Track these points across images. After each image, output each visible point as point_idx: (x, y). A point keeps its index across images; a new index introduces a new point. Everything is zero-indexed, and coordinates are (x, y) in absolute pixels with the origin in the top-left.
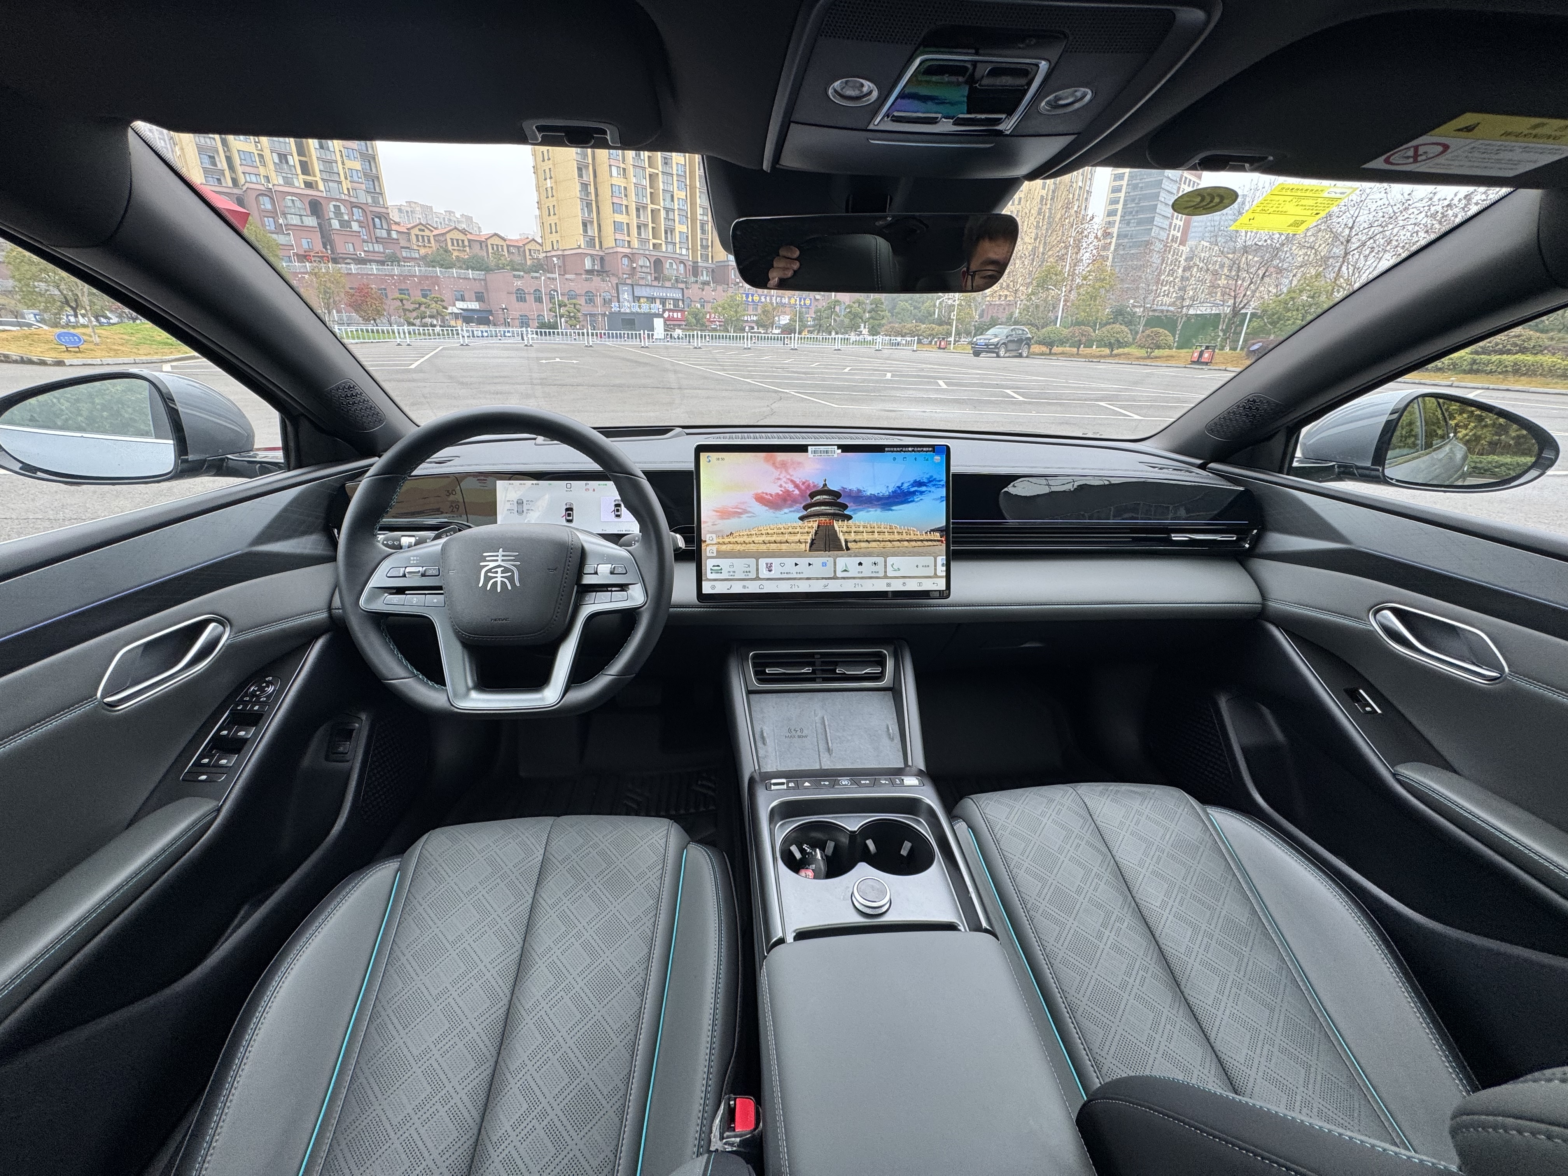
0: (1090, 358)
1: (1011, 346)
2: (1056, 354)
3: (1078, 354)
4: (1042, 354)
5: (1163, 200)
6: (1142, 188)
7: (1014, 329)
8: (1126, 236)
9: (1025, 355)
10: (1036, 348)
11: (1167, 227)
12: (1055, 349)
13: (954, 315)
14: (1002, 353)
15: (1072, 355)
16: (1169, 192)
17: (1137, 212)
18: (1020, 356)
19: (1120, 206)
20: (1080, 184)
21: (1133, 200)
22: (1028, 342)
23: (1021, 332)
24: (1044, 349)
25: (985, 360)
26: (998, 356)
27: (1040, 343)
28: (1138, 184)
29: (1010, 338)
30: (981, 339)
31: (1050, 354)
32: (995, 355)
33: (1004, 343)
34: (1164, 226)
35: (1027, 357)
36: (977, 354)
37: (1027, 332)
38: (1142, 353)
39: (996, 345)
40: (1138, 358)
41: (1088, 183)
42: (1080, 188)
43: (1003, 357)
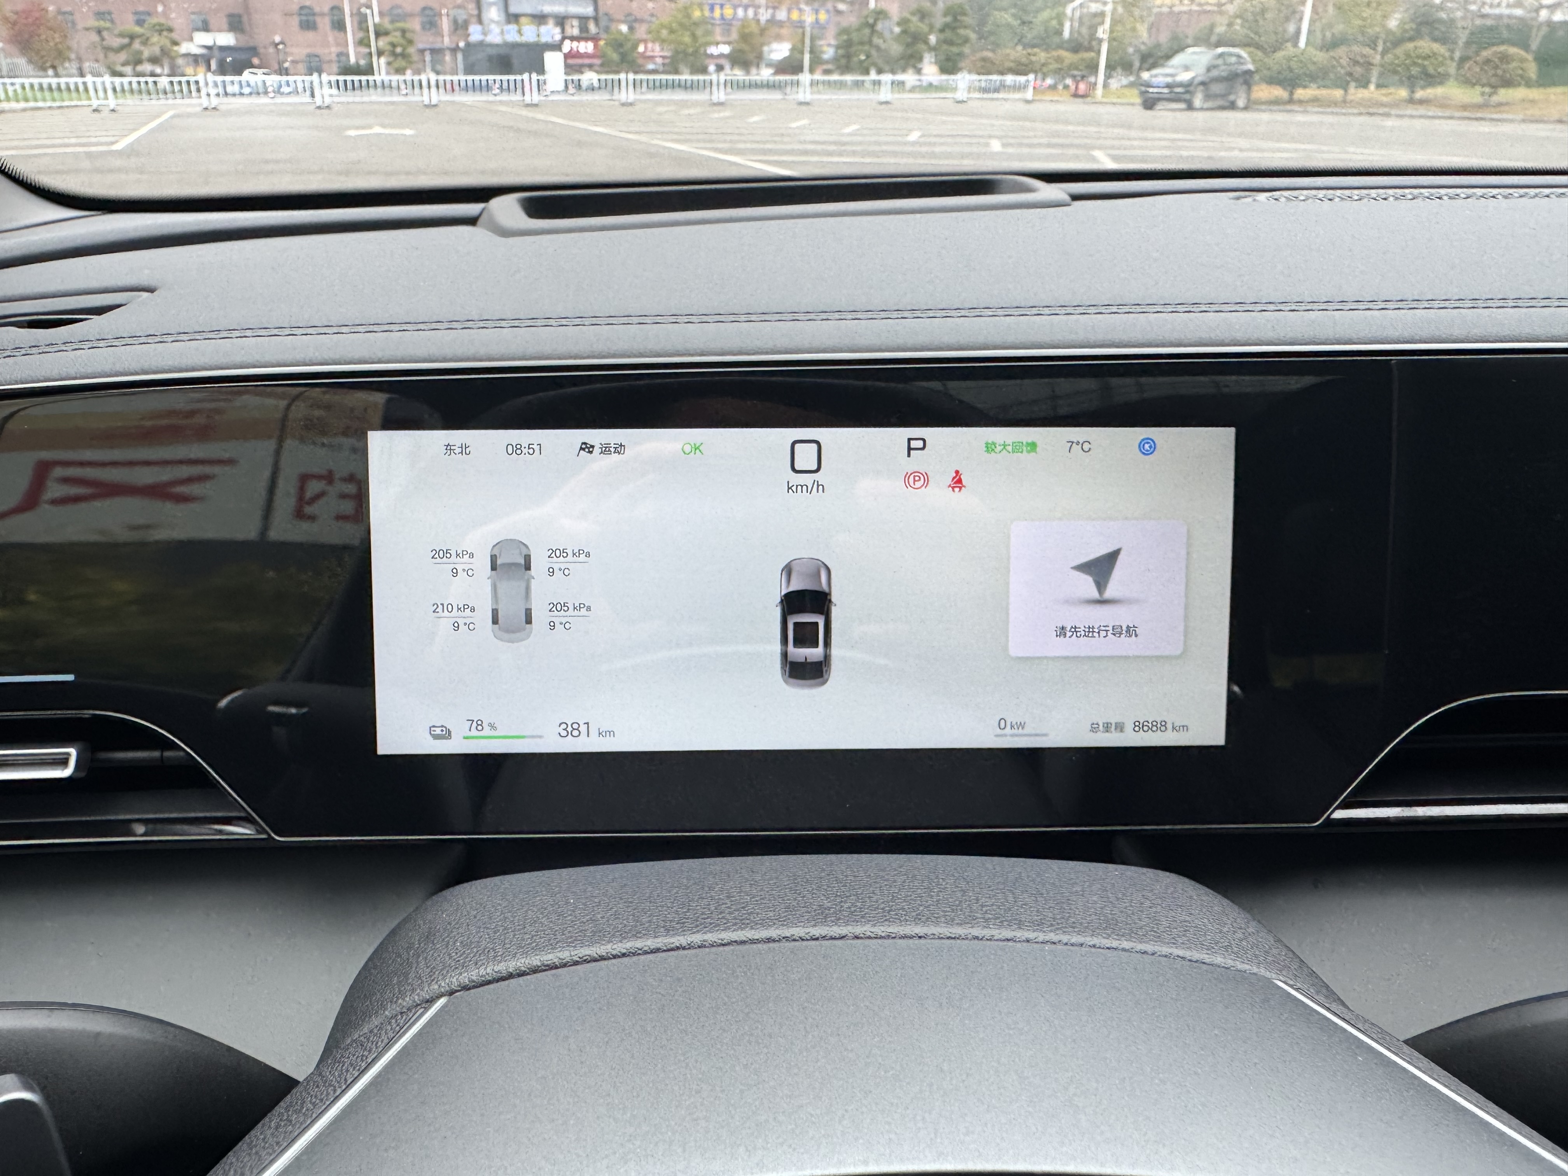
0: (1370, 109)
1: (1216, 88)
2: (1300, 102)
3: (1344, 101)
4: (1276, 102)
7: (1221, 55)
9: (1241, 103)
10: (1263, 92)
12: (1300, 93)
13: (1102, 33)
14: (1198, 102)
15: (1335, 104)
18: (1232, 106)
22: (1246, 79)
23: (1233, 59)
24: (1279, 92)
25: (1164, 117)
26: (1190, 107)
27: (1271, 81)
29: (1215, 73)
30: (1157, 76)
31: (1291, 101)
32: (1183, 106)
33: (1203, 83)
35: (1246, 108)
36: (1149, 104)
37: (1246, 59)
38: (1474, 98)
39: (1188, 86)
40: (1465, 107)
43: (1202, 109)
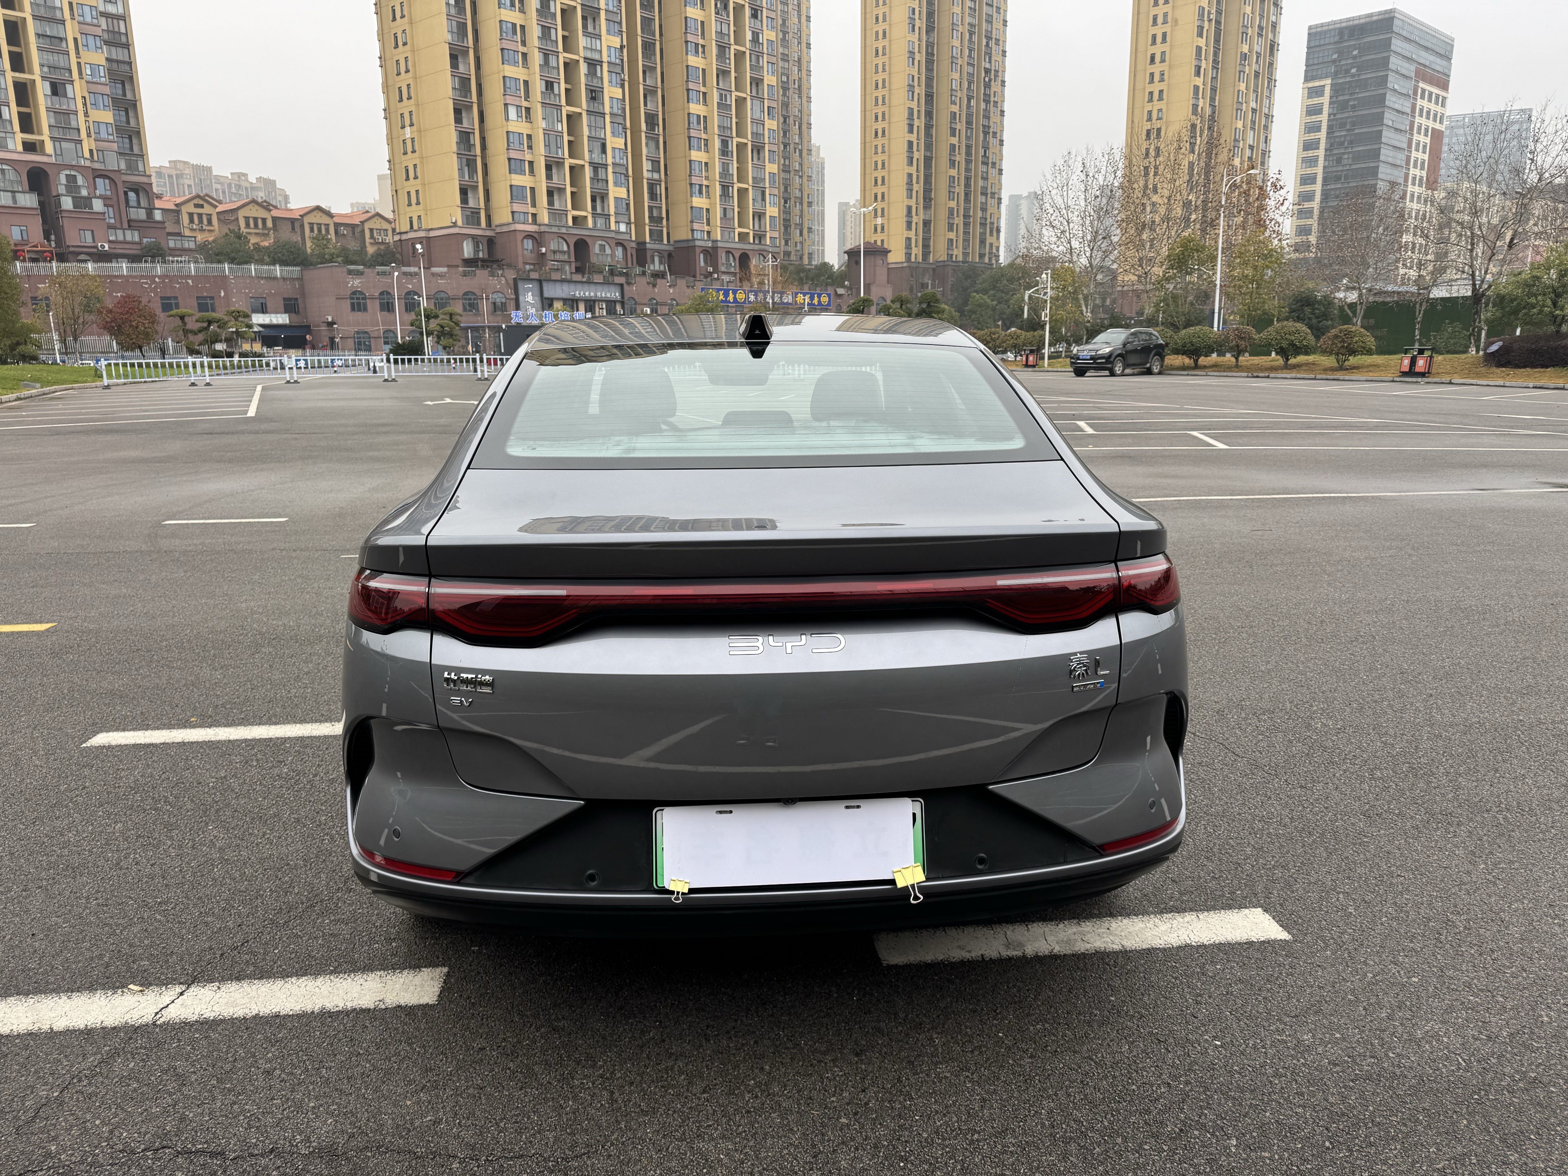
0: (1254, 372)
1: (1132, 359)
2: (1205, 367)
3: (1237, 366)
4: (1183, 368)
5: (1390, 123)
6: (1354, 107)
7: (1132, 334)
8: (1338, 179)
9: (1156, 370)
10: (1173, 360)
11: (1403, 163)
12: (1202, 360)
13: (1045, 316)
14: (1118, 369)
15: (1229, 368)
16: (1398, 111)
17: (1351, 142)
18: (1149, 372)
19: (1323, 135)
20: (1253, 105)
21: (1342, 125)
22: (1160, 351)
23: (1144, 337)
24: (1187, 361)
25: (1093, 382)
26: (1113, 374)
27: (1176, 352)
28: (1347, 101)
29: (1130, 347)
30: (1084, 351)
31: (1196, 367)
32: (1107, 373)
33: (1119, 355)
34: (1398, 162)
35: (1160, 373)
36: (1080, 372)
37: (1157, 335)
38: (1329, 361)
39: (1109, 358)
40: (1326, 370)
41: (1266, 102)
42: (1254, 111)
43: (1122, 375)
